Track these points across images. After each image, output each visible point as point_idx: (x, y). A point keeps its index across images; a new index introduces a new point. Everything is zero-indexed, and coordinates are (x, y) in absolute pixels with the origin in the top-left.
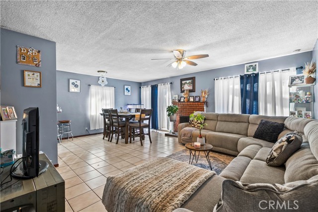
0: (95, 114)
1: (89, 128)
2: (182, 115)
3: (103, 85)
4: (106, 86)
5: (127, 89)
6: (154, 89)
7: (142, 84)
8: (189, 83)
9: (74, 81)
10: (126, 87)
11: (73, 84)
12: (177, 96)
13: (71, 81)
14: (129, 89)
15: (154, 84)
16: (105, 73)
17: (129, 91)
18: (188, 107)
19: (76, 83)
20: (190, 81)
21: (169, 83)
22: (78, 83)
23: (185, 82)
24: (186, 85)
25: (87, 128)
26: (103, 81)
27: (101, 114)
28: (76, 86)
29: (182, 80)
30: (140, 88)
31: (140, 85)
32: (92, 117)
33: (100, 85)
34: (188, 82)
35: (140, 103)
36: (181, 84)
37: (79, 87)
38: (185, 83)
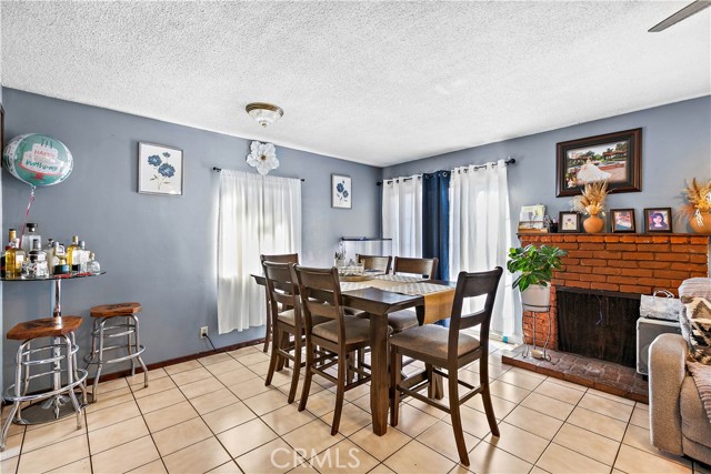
0: (236, 274)
1: (214, 325)
2: (570, 284)
3: (263, 170)
4: (273, 173)
5: (340, 187)
6: (435, 187)
7: (386, 173)
8: (605, 155)
9: (159, 151)
10: (337, 180)
11: (154, 160)
12: (539, 210)
13: (147, 151)
14: (347, 187)
15: (433, 168)
16: (276, 114)
17: (346, 194)
18: (604, 254)
19: (164, 160)
20: (613, 147)
21: (501, 163)
22: (175, 159)
23: (584, 151)
24: (589, 164)
25: (204, 329)
26: (263, 158)
27: (259, 280)
28: (167, 171)
29: (564, 148)
30: (380, 184)
31: (378, 175)
32: (226, 285)
33: (254, 171)
34: (599, 151)
35: (378, 234)
36: (563, 163)
37: (177, 173)
38: (583, 160)
